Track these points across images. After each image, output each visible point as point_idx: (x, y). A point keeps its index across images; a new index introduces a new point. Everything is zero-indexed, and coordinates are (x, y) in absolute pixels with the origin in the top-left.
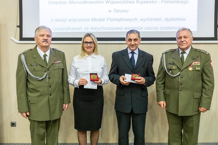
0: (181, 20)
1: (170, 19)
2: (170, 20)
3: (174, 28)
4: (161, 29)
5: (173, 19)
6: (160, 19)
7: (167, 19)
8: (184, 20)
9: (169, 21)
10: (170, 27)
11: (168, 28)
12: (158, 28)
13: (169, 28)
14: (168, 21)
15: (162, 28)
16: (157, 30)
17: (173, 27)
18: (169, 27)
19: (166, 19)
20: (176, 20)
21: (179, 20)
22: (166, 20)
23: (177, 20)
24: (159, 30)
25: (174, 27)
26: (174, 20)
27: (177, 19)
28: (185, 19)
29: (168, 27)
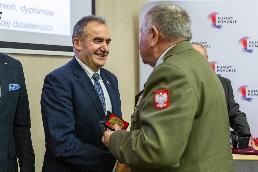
0: (47, 13)
1: (30, 9)
2: (30, 12)
3: (38, 27)
4: (16, 26)
5: (34, 11)
6: (14, 7)
7: (24, 9)
8: (52, 14)
9: (29, 14)
10: (30, 24)
11: (28, 26)
12: (10, 22)
13: (30, 26)
14: (27, 11)
15: (18, 24)
16: (8, 26)
17: (35, 24)
18: (29, 25)
19: (24, 8)
20: (39, 12)
21: (45, 13)
22: (24, 11)
23: (42, 13)
24: (12, 28)
25: (37, 26)
26: (37, 11)
27: (41, 11)
28: (54, 13)
29: (28, 24)
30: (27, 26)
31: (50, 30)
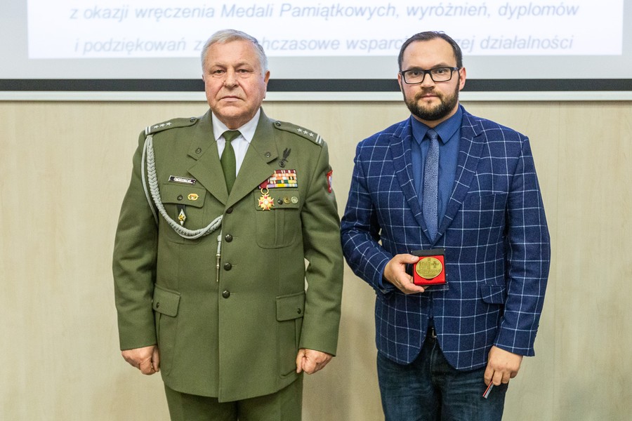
0: (561, 11)
1: (520, 8)
2: (519, 13)
3: (536, 43)
4: (487, 47)
5: (529, 10)
6: (483, 10)
7: (506, 10)
8: (573, 11)
9: (518, 18)
10: (518, 39)
11: (512, 43)
12: (473, 41)
13: (517, 43)
14: (512, 14)
15: (491, 43)
16: (469, 49)
17: (530, 37)
18: (516, 40)
19: (506, 8)
20: (541, 12)
21: (556, 11)
22: (505, 14)
23: (548, 14)
24: (480, 51)
25: (534, 41)
26: (537, 11)
27: (546, 9)
28: (578, 7)
29: (513, 40)
30: (510, 44)
31: (566, 47)
